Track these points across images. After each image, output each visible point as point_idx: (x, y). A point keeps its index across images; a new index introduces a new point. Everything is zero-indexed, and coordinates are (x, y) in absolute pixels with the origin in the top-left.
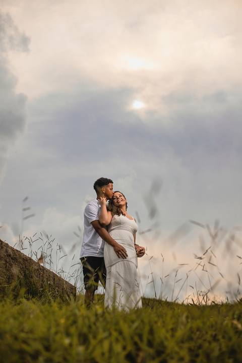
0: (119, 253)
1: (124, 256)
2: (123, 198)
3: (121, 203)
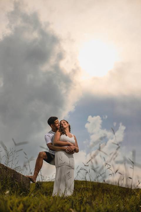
2: (66, 123)
3: (64, 127)
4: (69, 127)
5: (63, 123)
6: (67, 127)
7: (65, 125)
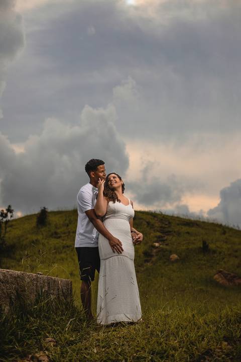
0: (114, 248)
1: (120, 251)
2: (117, 179)
3: (114, 186)
4: (123, 186)
5: (112, 179)
6: (119, 187)
7: (116, 182)
